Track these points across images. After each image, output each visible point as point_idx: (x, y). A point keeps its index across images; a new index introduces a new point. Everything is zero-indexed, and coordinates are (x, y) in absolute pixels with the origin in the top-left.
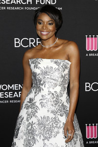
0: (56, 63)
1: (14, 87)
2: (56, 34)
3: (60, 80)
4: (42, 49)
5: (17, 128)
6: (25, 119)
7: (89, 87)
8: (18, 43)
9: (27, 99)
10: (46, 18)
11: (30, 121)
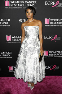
0: (34, 27)
1: (19, 37)
2: (33, 17)
3: (36, 34)
4: (28, 22)
5: (21, 51)
6: (24, 48)
7: (46, 37)
8: (20, 21)
9: (24, 41)
10: (29, 11)
11: (26, 49)
